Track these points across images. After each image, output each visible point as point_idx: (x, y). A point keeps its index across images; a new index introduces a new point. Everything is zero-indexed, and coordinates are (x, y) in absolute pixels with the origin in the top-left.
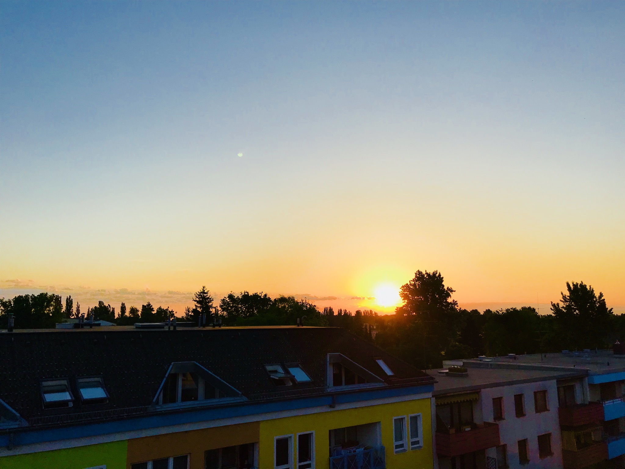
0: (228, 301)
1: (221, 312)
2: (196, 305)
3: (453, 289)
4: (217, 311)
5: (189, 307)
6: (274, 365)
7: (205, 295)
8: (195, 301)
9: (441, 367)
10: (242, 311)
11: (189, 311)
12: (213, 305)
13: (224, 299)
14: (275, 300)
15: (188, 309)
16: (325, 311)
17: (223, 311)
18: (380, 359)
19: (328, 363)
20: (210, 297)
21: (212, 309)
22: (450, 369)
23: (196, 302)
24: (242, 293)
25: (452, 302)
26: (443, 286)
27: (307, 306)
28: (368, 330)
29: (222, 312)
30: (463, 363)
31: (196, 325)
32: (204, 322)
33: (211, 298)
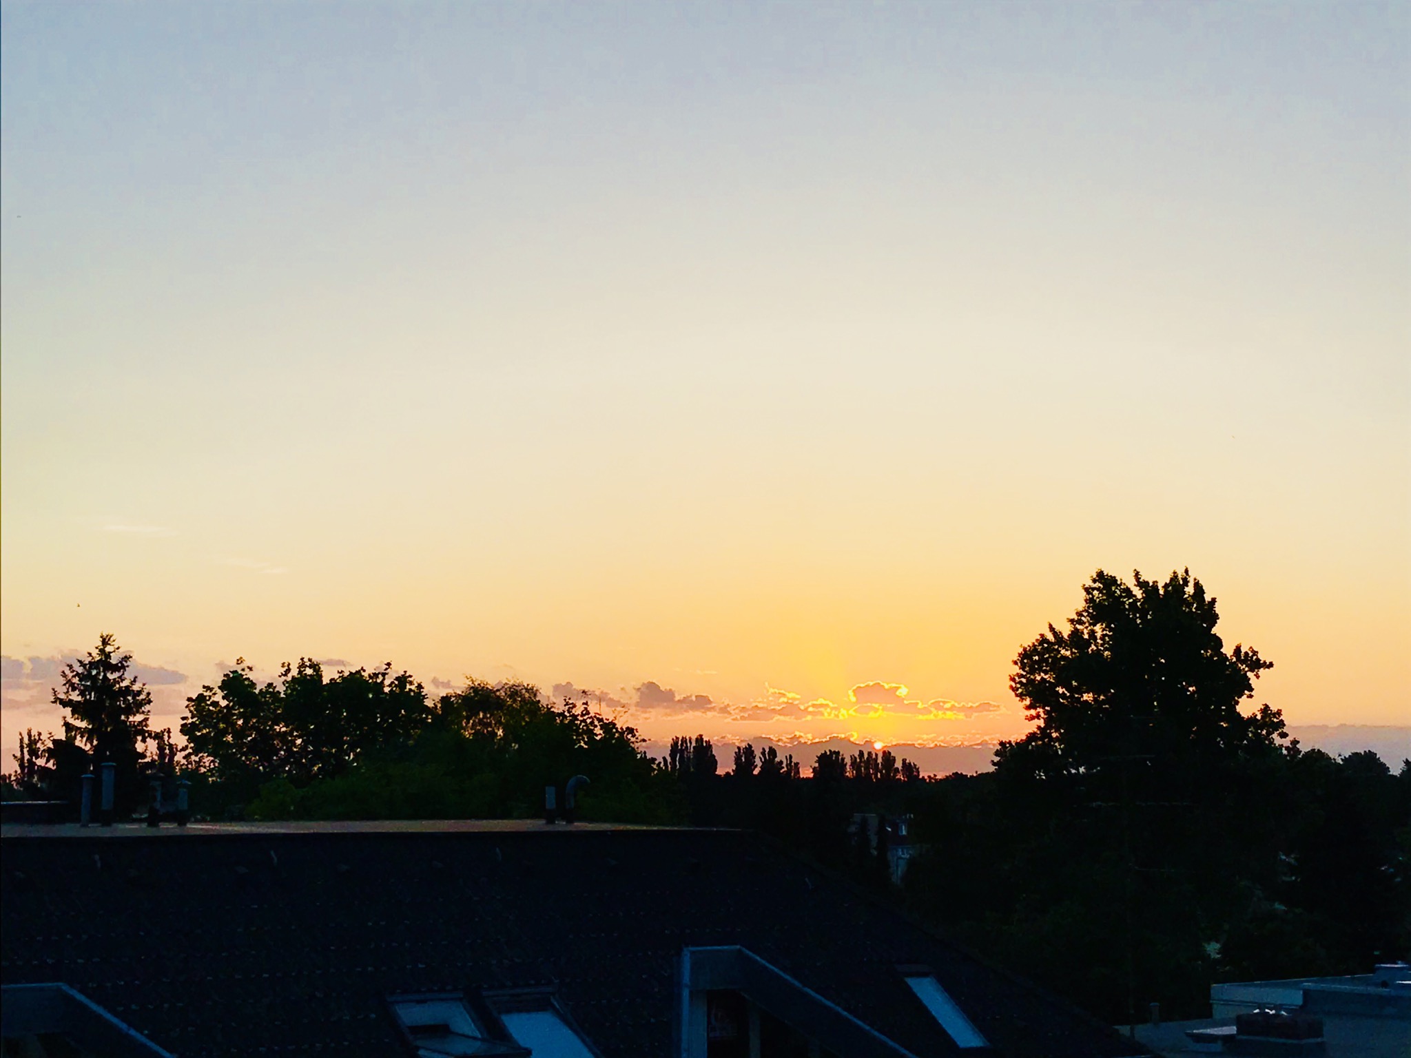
0: (224, 703)
1: (190, 754)
2: (71, 721)
3: (1263, 657)
4: (167, 751)
5: (34, 733)
6: (432, 1000)
7: (111, 676)
8: (65, 704)
9: (1205, 1013)
10: (289, 751)
11: (34, 752)
12: (149, 722)
13: (201, 698)
14: (445, 700)
15: (33, 742)
16: (673, 755)
17: (196, 752)
18: (925, 975)
19: (686, 993)
20: (136, 688)
21: (144, 741)
22: (1244, 1023)
23: (69, 709)
24: (288, 670)
25: (1259, 717)
26: (1218, 642)
27: (591, 733)
28: (874, 841)
29: (193, 758)
30: (1307, 993)
31: (68, 814)
32: (107, 803)
33: (139, 693)
